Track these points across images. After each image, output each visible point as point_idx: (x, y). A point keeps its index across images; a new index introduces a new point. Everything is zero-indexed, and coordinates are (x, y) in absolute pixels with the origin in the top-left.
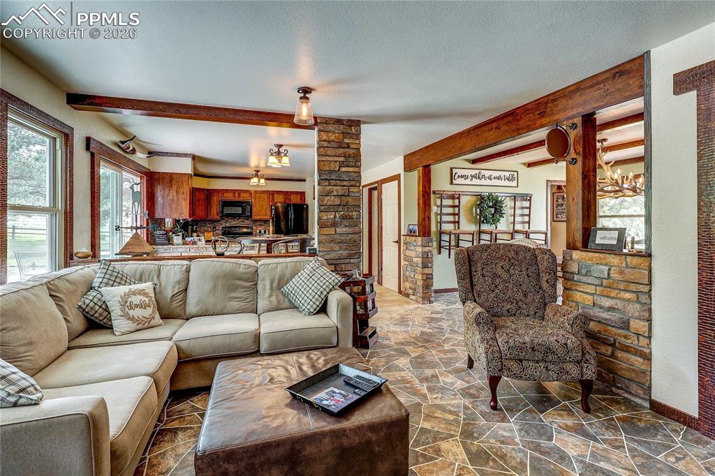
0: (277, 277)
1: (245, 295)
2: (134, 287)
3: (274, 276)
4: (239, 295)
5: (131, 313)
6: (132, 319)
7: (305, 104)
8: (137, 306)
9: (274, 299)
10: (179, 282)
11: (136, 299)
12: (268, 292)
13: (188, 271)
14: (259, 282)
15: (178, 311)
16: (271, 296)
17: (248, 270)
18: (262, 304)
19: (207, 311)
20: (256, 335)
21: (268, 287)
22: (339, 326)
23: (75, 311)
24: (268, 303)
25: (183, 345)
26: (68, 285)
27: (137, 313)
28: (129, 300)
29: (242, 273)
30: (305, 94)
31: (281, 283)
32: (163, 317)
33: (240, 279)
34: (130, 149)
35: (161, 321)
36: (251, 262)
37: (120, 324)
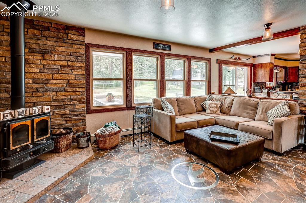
0: (265, 107)
1: (251, 112)
2: (213, 102)
3: (264, 107)
4: (248, 112)
5: (211, 109)
6: (210, 110)
7: (268, 31)
8: (212, 107)
9: (262, 116)
10: (229, 103)
11: (213, 105)
12: (260, 112)
13: (233, 100)
14: (258, 108)
15: (227, 112)
16: (261, 114)
17: (254, 103)
18: (257, 117)
19: (236, 114)
20: (237, 124)
21: (261, 111)
22: (274, 132)
23: (199, 105)
24: (259, 117)
25: (217, 120)
26: (199, 99)
27: (212, 109)
28: (211, 105)
29: (251, 103)
30: (268, 27)
31: (267, 110)
32: (221, 112)
33: (250, 106)
34: (237, 59)
35: (220, 113)
36: (258, 100)
37: (208, 111)
